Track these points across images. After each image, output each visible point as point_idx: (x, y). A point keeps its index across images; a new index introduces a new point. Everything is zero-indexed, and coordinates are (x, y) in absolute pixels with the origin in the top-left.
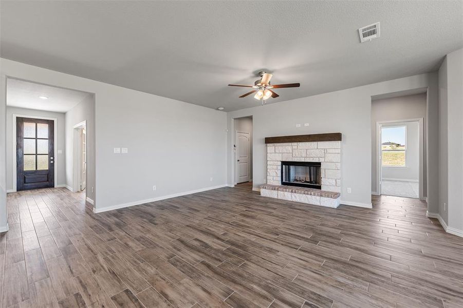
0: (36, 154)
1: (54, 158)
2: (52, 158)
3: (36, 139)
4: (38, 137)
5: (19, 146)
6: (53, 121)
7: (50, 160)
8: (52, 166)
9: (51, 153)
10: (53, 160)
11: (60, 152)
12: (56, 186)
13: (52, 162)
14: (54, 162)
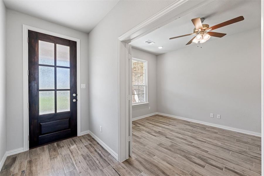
0: (56, 90)
1: (77, 95)
2: (74, 95)
3: (55, 66)
4: (57, 65)
5: (33, 77)
6: (76, 42)
7: (72, 98)
8: (74, 105)
9: (73, 89)
10: (76, 98)
11: (84, 86)
12: (79, 133)
13: (74, 100)
14: (77, 100)
